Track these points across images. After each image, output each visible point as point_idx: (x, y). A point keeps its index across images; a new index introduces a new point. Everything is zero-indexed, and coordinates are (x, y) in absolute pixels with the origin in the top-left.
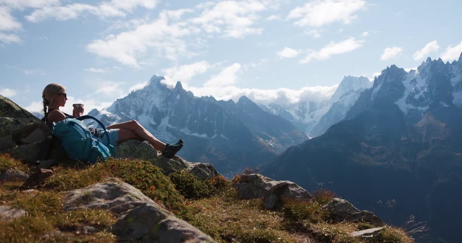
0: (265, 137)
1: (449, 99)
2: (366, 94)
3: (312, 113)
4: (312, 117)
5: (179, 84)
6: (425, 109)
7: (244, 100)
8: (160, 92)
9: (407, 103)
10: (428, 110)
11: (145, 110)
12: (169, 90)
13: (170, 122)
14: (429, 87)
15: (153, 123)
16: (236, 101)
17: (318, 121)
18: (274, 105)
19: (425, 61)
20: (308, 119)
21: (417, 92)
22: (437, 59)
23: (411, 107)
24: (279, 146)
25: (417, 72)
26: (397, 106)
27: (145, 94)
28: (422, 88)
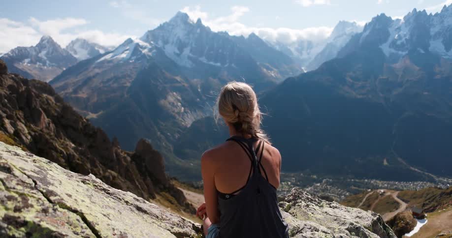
0: (268, 68)
1: (426, 47)
2: (356, 38)
3: (309, 51)
4: (308, 54)
5: (199, 21)
6: (404, 53)
7: (253, 35)
8: (182, 26)
9: (390, 47)
10: (407, 54)
11: (171, 40)
12: (191, 25)
13: (191, 51)
14: (411, 36)
15: (178, 52)
16: (246, 37)
17: (313, 58)
18: (278, 43)
19: (411, 12)
20: (305, 56)
21: (400, 38)
22: (422, 10)
23: (393, 51)
24: (279, 76)
25: (403, 21)
26: (381, 51)
27: (170, 27)
28: (405, 35)
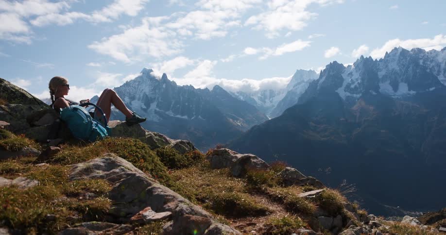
0: (234, 118)
1: (377, 88)
2: (313, 84)
3: (271, 99)
4: (271, 102)
5: (164, 75)
6: (358, 96)
7: (217, 88)
8: (149, 82)
9: (345, 91)
10: (361, 97)
11: (137, 96)
12: (157, 80)
13: (157, 106)
14: (363, 79)
15: (144, 107)
16: (211, 89)
17: (276, 105)
18: (240, 93)
19: (359, 59)
20: (268, 104)
21: (353, 82)
22: (368, 57)
23: (348, 94)
24: (245, 125)
25: (353, 67)
26: (337, 94)
27: (137, 84)
28: (357, 80)
